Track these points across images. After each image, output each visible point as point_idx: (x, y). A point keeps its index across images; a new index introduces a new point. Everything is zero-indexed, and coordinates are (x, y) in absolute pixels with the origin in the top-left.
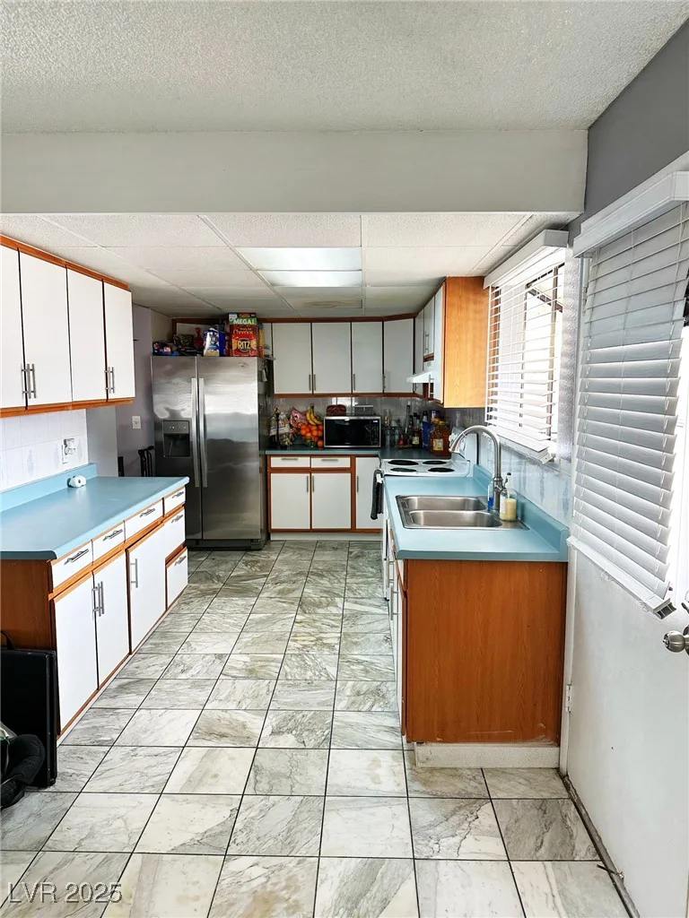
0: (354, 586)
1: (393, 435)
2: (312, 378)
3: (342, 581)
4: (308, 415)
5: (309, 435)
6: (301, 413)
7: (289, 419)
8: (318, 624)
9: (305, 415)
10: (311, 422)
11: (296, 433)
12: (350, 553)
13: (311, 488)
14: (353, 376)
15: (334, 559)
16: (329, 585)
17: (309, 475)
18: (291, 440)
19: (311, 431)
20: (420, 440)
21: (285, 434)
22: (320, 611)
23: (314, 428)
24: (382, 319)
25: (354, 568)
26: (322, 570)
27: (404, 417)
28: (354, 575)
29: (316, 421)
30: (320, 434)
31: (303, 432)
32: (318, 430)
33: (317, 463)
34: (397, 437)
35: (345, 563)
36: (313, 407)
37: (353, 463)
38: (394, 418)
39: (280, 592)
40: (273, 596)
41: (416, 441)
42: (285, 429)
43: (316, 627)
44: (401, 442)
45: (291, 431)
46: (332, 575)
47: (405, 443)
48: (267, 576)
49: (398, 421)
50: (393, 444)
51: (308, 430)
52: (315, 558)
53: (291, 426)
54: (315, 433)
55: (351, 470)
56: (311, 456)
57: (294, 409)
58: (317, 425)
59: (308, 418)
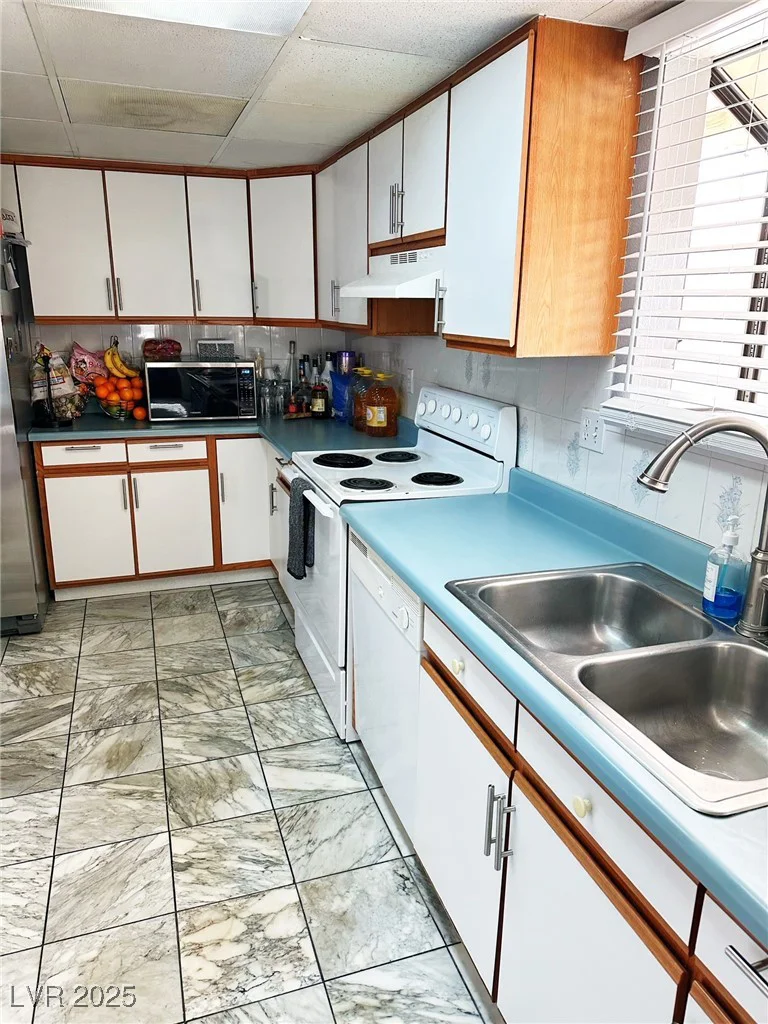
0: (265, 711)
1: (273, 395)
2: (114, 286)
3: (234, 697)
4: (108, 358)
5: (115, 397)
6: (93, 355)
7: (68, 364)
8: (231, 863)
9: (102, 358)
10: (115, 372)
11: (87, 394)
12: (222, 616)
13: (131, 500)
14: (195, 285)
15: (197, 636)
16: (212, 718)
17: (125, 477)
18: (77, 408)
19: (117, 390)
20: (327, 406)
21: (65, 396)
22: (221, 810)
23: (124, 384)
24: (247, 175)
25: (246, 657)
26: (186, 673)
27: (286, 362)
28: (252, 678)
29: (126, 370)
30: (138, 395)
31: (102, 392)
32: (132, 387)
33: (141, 453)
34: (280, 399)
35: (223, 645)
36: (116, 343)
37: (212, 451)
38: (267, 363)
39: (113, 760)
40: (98, 776)
41: (319, 406)
42: (64, 388)
43: (230, 877)
44: (292, 408)
45: (78, 390)
46: (211, 685)
47: (299, 410)
48: (69, 709)
49: (276, 369)
50: (275, 412)
51: (110, 388)
52: (159, 641)
53: (74, 379)
54: (127, 394)
55: (210, 463)
56: (127, 441)
57: (76, 346)
58: (129, 378)
59: (109, 364)
